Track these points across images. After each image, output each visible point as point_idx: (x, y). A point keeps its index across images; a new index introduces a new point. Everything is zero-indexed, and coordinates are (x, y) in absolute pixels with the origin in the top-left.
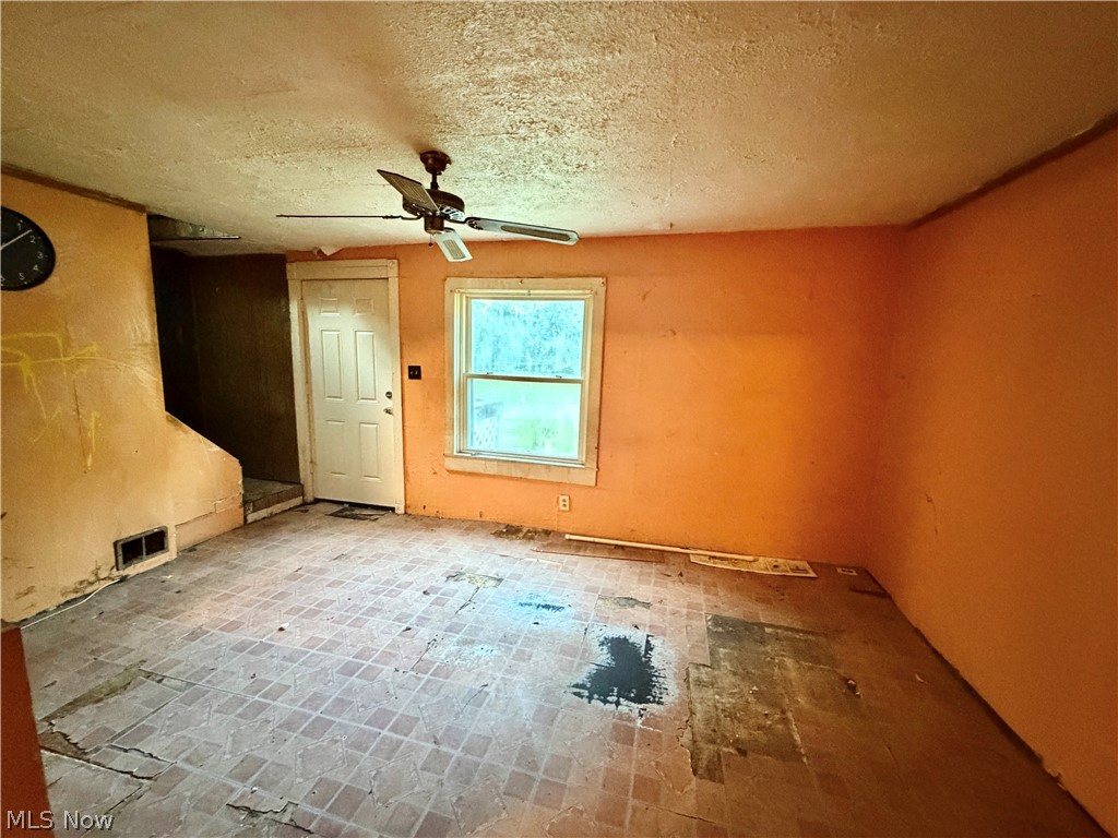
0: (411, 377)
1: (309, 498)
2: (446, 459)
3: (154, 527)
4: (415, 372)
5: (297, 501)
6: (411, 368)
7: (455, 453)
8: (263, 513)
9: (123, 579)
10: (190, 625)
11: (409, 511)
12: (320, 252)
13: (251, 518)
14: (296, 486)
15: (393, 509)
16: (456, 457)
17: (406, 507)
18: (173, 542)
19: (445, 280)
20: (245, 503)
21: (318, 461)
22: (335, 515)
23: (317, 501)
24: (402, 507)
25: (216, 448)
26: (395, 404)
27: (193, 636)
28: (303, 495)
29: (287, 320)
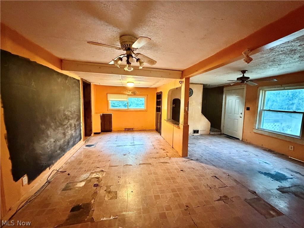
0: (247, 110)
1: (222, 133)
2: (254, 130)
3: (197, 130)
4: (248, 109)
5: (220, 133)
6: (247, 108)
7: (256, 128)
8: (213, 133)
9: (193, 135)
10: (200, 142)
11: (243, 140)
12: (230, 85)
13: (211, 133)
14: (220, 130)
15: (239, 139)
16: (257, 129)
17: (242, 139)
18: (199, 132)
19: (258, 88)
20: (210, 130)
21: (225, 126)
22: (226, 137)
23: (223, 134)
24: (241, 139)
25: (207, 120)
26: (242, 116)
27: (200, 143)
28: (221, 132)
29: (223, 98)
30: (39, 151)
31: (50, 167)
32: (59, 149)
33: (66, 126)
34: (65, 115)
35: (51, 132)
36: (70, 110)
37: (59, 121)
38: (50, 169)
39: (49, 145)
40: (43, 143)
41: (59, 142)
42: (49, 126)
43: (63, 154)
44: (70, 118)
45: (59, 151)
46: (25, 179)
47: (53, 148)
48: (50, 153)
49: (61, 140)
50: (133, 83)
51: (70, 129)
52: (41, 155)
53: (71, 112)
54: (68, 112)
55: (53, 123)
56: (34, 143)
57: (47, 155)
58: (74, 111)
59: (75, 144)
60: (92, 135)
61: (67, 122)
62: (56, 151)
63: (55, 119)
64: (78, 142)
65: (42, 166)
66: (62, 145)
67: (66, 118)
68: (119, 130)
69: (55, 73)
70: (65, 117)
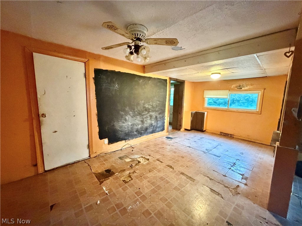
30: (118, 128)
31: (126, 141)
32: (136, 131)
33: (145, 116)
34: (144, 107)
35: (129, 117)
36: (152, 105)
37: (138, 111)
38: (125, 142)
39: (126, 126)
40: (121, 124)
41: (136, 126)
42: (127, 113)
43: (140, 136)
44: (150, 111)
45: (136, 133)
46: (106, 141)
47: (130, 129)
48: (127, 131)
49: (139, 125)
50: (220, 73)
51: (150, 119)
52: (119, 131)
53: (152, 106)
54: (149, 106)
55: (132, 112)
56: (114, 122)
57: (124, 133)
58: (157, 105)
59: (155, 132)
60: (182, 129)
61: (146, 113)
62: (133, 132)
63: (134, 109)
64: (160, 131)
65: (119, 138)
66: (139, 129)
67: (146, 110)
68: (214, 132)
69: (136, 77)
70: (144, 109)
